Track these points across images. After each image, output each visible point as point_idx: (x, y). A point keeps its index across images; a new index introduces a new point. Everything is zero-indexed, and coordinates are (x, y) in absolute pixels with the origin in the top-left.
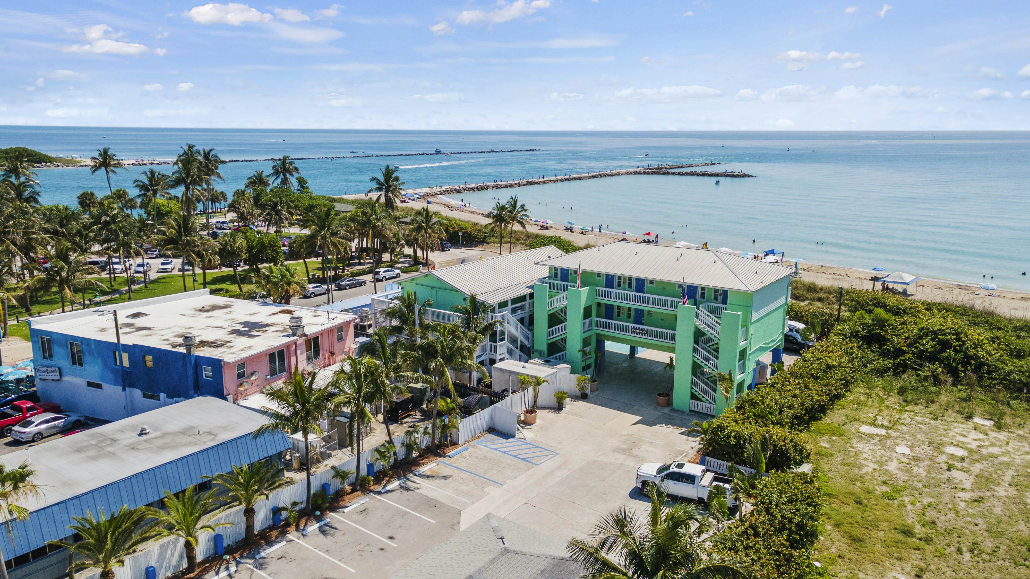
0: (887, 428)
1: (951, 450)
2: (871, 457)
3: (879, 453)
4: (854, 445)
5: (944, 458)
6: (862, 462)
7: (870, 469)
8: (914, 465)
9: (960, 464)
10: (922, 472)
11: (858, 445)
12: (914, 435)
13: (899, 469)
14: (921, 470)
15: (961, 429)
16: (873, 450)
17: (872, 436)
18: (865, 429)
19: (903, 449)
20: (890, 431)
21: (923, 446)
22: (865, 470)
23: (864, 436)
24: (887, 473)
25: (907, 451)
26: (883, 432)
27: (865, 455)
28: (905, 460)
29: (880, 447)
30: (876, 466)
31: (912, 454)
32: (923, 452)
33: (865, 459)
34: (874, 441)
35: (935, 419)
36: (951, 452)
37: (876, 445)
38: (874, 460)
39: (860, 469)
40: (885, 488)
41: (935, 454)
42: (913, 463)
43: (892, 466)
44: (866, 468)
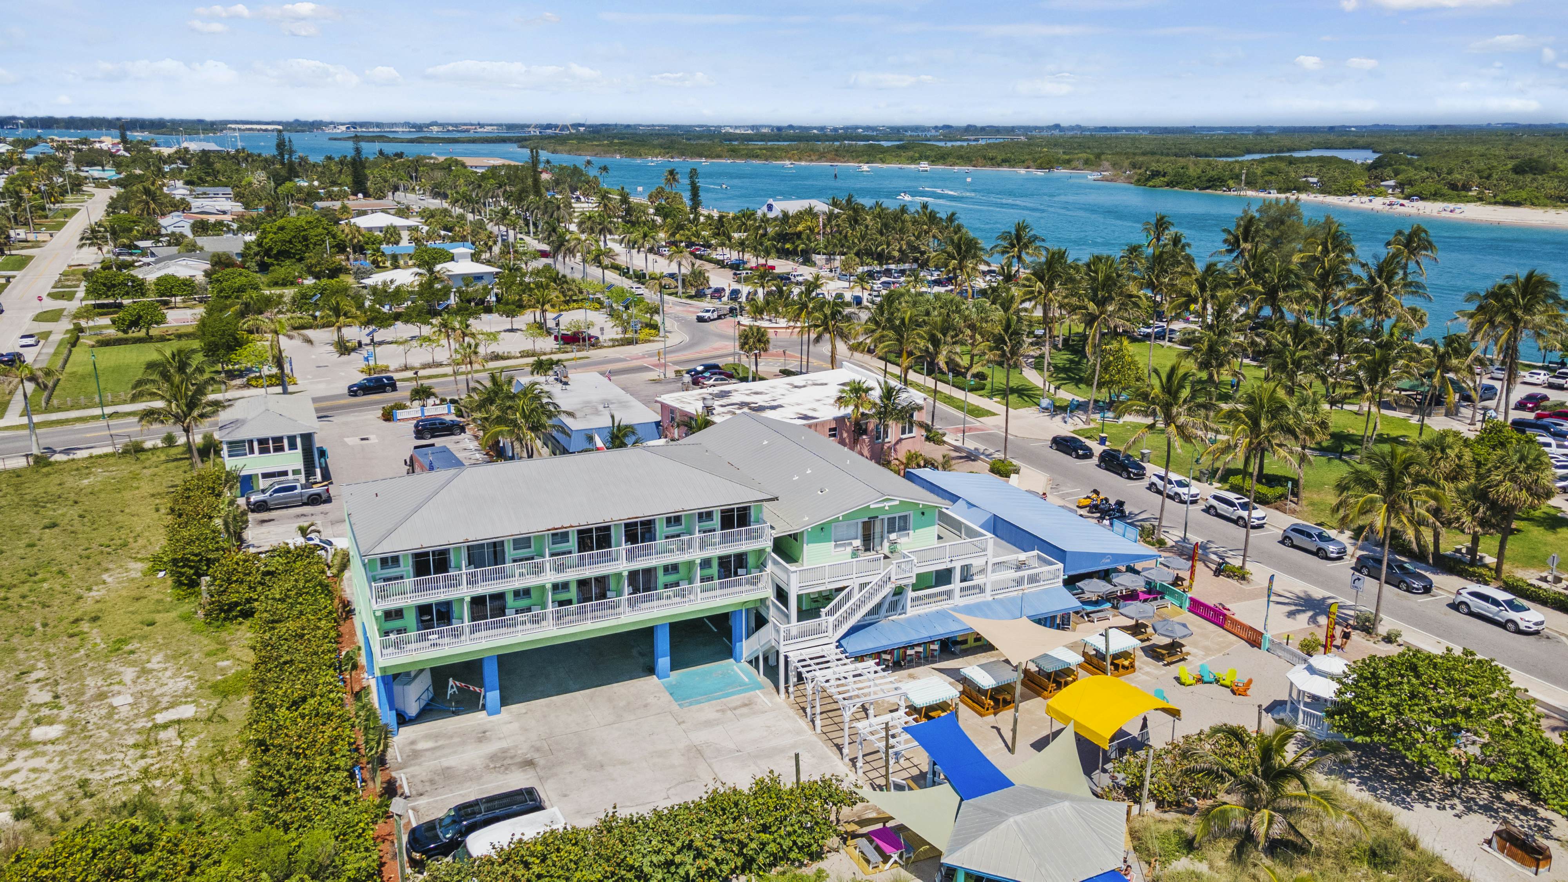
0: (156, 727)
1: (54, 731)
2: (160, 674)
3: (152, 684)
4: (189, 681)
5: (64, 715)
6: (167, 665)
7: (155, 660)
8: (102, 686)
9: (42, 714)
10: (90, 682)
11: (184, 684)
12: (113, 733)
13: (119, 674)
14: (92, 684)
15: (38, 782)
16: (162, 685)
17: (172, 705)
18: (187, 711)
19: (122, 701)
20: (150, 725)
21: (95, 720)
22: (160, 657)
23: (184, 700)
24: (133, 664)
25: (116, 701)
26: (161, 718)
27: (168, 673)
28: (116, 688)
29: (155, 694)
30: (149, 666)
31: (108, 700)
32: (95, 711)
33: (166, 669)
34: (166, 699)
35: (83, 784)
36: (55, 726)
37: (162, 695)
38: (155, 673)
39: (166, 656)
40: (130, 647)
41: (77, 715)
42: (105, 689)
43: (129, 674)
44: (159, 659)
